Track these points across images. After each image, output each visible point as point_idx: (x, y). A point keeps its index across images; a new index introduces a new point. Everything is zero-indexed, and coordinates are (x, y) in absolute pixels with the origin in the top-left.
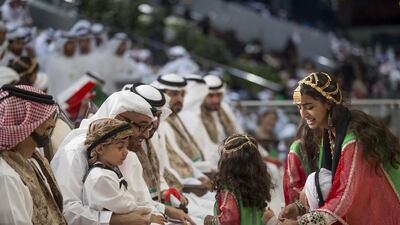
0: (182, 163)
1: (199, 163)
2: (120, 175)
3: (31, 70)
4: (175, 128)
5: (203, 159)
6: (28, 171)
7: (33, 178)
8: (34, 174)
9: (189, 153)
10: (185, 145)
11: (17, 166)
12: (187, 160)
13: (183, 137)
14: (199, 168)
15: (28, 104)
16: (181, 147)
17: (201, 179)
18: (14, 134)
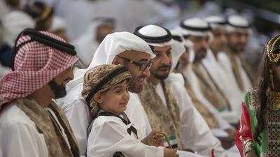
0: (206, 113)
1: (226, 113)
2: (126, 122)
3: (45, 15)
4: (199, 76)
5: (230, 109)
6: (44, 119)
7: (50, 127)
8: (51, 123)
9: (215, 103)
10: (210, 94)
11: (33, 114)
12: (212, 109)
13: (207, 85)
14: (225, 118)
15: (51, 51)
16: (206, 96)
17: (227, 131)
18: (32, 80)
